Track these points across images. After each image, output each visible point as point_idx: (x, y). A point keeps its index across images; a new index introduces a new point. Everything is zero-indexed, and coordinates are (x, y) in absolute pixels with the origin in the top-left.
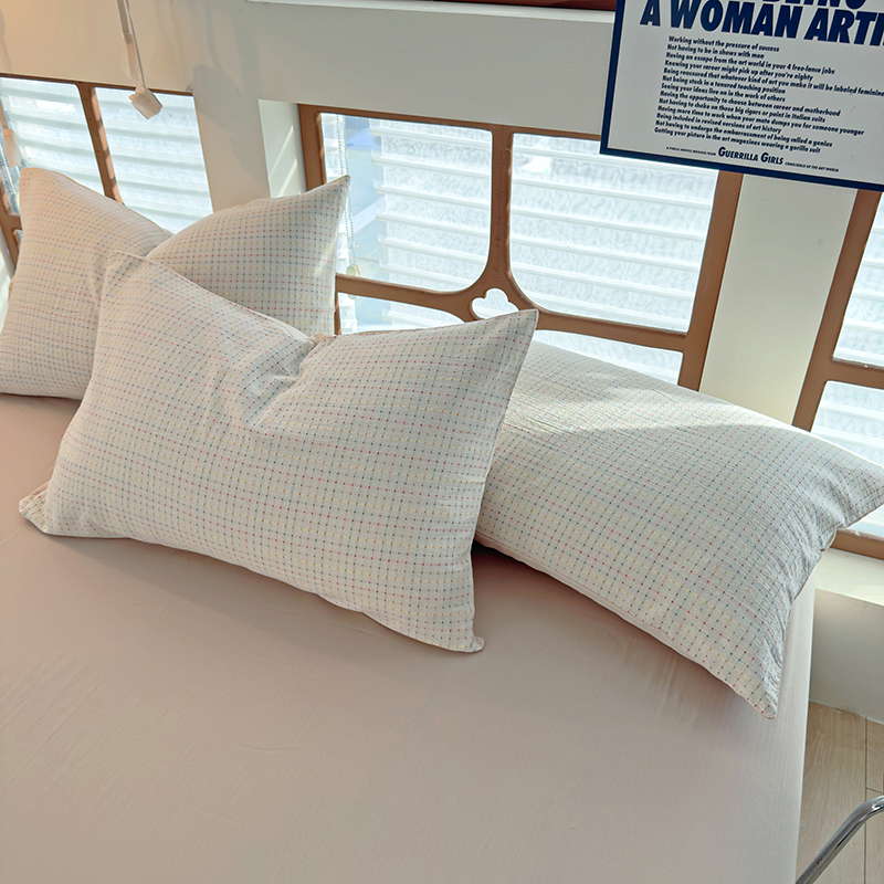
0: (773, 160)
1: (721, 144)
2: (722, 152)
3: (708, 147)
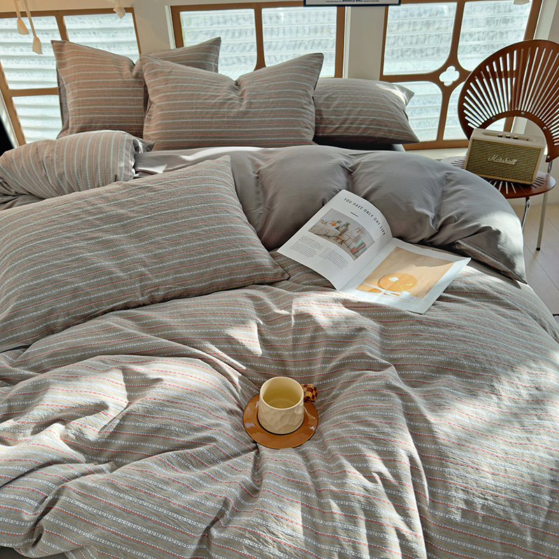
0: (359, 1)
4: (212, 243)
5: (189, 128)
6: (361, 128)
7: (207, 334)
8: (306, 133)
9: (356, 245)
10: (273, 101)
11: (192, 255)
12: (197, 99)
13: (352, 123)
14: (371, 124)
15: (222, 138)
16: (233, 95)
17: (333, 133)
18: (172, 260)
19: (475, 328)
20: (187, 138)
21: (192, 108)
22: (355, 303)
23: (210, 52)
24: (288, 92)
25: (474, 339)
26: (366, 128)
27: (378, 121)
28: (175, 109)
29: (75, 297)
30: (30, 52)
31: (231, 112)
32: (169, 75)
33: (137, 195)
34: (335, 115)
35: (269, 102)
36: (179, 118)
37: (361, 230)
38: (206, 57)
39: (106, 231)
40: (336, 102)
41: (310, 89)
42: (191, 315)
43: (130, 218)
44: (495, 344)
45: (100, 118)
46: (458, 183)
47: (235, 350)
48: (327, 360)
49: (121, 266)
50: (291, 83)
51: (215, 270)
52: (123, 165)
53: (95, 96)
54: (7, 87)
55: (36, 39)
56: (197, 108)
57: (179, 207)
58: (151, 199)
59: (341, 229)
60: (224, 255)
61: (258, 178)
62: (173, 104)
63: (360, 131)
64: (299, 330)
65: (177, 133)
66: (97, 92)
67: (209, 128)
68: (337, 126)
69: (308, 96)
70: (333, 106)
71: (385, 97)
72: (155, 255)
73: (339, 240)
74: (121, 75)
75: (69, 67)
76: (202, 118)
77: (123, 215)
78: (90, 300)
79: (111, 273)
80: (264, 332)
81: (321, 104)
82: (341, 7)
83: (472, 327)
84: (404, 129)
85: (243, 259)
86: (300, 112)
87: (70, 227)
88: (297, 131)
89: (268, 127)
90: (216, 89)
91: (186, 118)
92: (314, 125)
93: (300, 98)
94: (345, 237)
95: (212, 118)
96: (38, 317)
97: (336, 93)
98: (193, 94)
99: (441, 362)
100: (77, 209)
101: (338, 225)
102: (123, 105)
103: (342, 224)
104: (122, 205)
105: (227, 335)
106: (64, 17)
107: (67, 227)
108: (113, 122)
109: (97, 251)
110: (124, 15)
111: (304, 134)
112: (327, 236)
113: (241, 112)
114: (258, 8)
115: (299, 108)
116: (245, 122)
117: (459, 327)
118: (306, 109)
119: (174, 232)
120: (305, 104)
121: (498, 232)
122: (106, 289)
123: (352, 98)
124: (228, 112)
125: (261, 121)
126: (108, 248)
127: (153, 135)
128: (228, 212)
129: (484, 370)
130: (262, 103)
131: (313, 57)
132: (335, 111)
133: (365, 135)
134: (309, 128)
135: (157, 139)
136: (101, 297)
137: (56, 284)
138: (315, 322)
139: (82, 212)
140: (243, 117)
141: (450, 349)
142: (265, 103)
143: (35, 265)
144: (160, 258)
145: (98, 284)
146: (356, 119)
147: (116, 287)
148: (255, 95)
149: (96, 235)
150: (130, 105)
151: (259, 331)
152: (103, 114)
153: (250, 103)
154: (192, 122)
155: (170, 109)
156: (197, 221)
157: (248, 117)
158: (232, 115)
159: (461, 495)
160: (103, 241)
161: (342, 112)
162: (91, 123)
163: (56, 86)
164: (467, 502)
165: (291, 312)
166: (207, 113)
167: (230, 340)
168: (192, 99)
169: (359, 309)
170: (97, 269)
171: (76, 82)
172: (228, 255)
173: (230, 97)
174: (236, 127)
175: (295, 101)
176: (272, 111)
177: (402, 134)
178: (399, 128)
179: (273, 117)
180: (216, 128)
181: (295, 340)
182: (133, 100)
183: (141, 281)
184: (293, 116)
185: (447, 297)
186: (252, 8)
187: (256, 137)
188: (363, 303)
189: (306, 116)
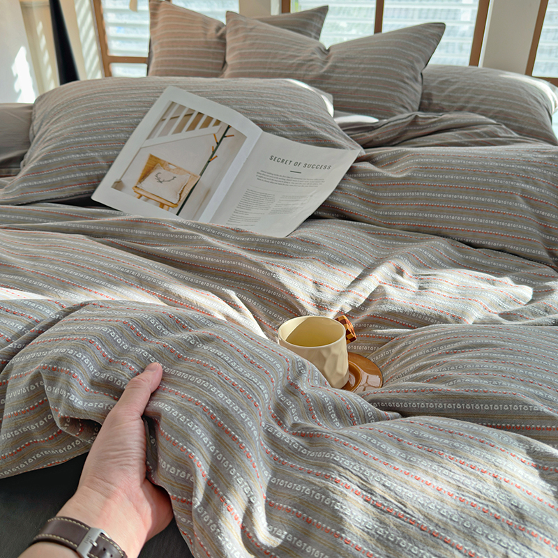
10: (364, 69)
12: (273, 58)
24: (387, 59)
30: (125, 6)
32: (251, 32)
35: (358, 68)
38: (305, 25)
41: (418, 61)
54: (107, 53)
66: (177, 51)
69: (414, 69)
70: (449, 90)
71: (523, 88)
74: (206, 34)
81: (434, 87)
84: (542, 128)
86: (398, 86)
89: (352, 98)
90: (298, 49)
93: (401, 69)
97: (456, 78)
115: (397, 80)
118: (408, 84)
120: (408, 78)
123: (477, 84)
124: (305, 75)
125: (343, 90)
130: (350, 68)
131: (431, 26)
132: (450, 96)
140: (321, 83)
142: (354, 69)
148: (343, 59)
153: (334, 67)
157: (328, 84)
158: (308, 79)
161: (459, 98)
175: (394, 71)
176: (360, 79)
177: (538, 134)
178: (535, 126)
179: (361, 86)
182: (212, 63)
184: (387, 89)
189: (404, 92)
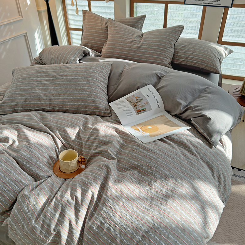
0: (211, 4)
1: (203, 1)
2: (203, 3)
3: (201, 2)
4: (81, 93)
5: (116, 50)
6: (194, 62)
7: (59, 127)
8: (165, 60)
9: (141, 109)
10: (153, 44)
11: (72, 96)
12: (122, 39)
13: (190, 60)
14: (199, 61)
15: (128, 56)
16: (138, 39)
17: (181, 62)
18: (64, 96)
19: (162, 155)
20: (115, 54)
21: (120, 42)
22: (120, 131)
23: (139, 21)
24: (161, 41)
25: (156, 160)
26: (196, 63)
27: (203, 60)
28: (113, 42)
29: (25, 102)
30: (75, 13)
31: (134, 46)
32: (116, 28)
33: (63, 69)
34: (184, 55)
35: (151, 44)
36: (114, 46)
37: (147, 103)
38: (137, 23)
39: (46, 80)
40: (186, 49)
41: (173, 41)
42: (59, 119)
43: (56, 77)
44: (166, 165)
45: (91, 42)
46: (209, 93)
47: (66, 136)
48: (95, 149)
49: (45, 94)
50: (164, 37)
51: (80, 104)
52: (73, 58)
53: (91, 33)
54: (68, 26)
55: (77, 9)
56: (121, 43)
57: (75, 77)
58: (67, 72)
59: (138, 101)
60: (85, 99)
61: (122, 73)
62: (113, 40)
63: (193, 64)
64: (91, 135)
65: (112, 52)
66: (92, 31)
67: (124, 51)
68: (183, 60)
69: (171, 44)
70: (184, 50)
71: (211, 50)
72: (59, 93)
73: (134, 105)
74: (102, 26)
75: (86, 20)
76: (123, 47)
77: (54, 75)
78: (31, 104)
79: (40, 96)
80: (80, 132)
81: (180, 49)
82: (205, 6)
83: (160, 155)
85: (92, 103)
86: (164, 50)
87: (35, 76)
88: (160, 59)
89: (148, 55)
90: (131, 36)
91: (117, 46)
92: (172, 57)
93: (166, 44)
94: (138, 104)
95: (126, 47)
96: (12, 106)
97: (188, 45)
98: (122, 37)
99: (135, 165)
100: (41, 70)
101: (138, 98)
102: (99, 38)
103: (140, 98)
104: (56, 72)
105: (65, 129)
106: (91, 1)
107: (34, 76)
108: (95, 45)
109: (39, 86)
110: (108, 2)
111: (163, 60)
112: (131, 102)
113: (138, 47)
114: (167, 4)
115: (164, 48)
116: (138, 51)
117: (154, 153)
118: (168, 49)
119: (69, 86)
120: (168, 47)
121: (210, 119)
122: (37, 101)
123: (195, 48)
124: (133, 46)
125: (145, 52)
126: (44, 86)
127: (104, 51)
128: (94, 83)
129: (152, 174)
130: (148, 44)
131: (179, 27)
132: (184, 53)
133: (195, 66)
134: (167, 58)
135: (105, 53)
136: (34, 104)
137: (21, 95)
138: (98, 133)
139: (42, 72)
140: (138, 49)
141: (143, 160)
142: (149, 44)
143: (18, 87)
144: (60, 94)
145: (34, 99)
146: (193, 58)
147: (40, 102)
148: (146, 40)
149: (42, 81)
150: (102, 38)
151: (79, 131)
152: (92, 41)
153: (143, 43)
154: (118, 48)
155: (112, 42)
156: (80, 84)
157: (140, 49)
158: (134, 47)
159: (101, 219)
160: (43, 84)
161: (187, 54)
162: (87, 43)
163: (82, 28)
164: (102, 223)
165: (93, 127)
166: (125, 45)
167: (65, 132)
168: (121, 39)
169: (121, 134)
170: (36, 93)
171: (86, 27)
172: (86, 100)
173: (135, 40)
174: (134, 53)
175: (163, 45)
176: (151, 48)
177: (213, 68)
178: (212, 65)
179: (151, 51)
180: (127, 52)
181: (89, 138)
182: (104, 36)
183: (50, 101)
184: (160, 52)
185: (165, 141)
186: (164, 4)
187: (142, 58)
188: (123, 132)
189: (167, 52)
